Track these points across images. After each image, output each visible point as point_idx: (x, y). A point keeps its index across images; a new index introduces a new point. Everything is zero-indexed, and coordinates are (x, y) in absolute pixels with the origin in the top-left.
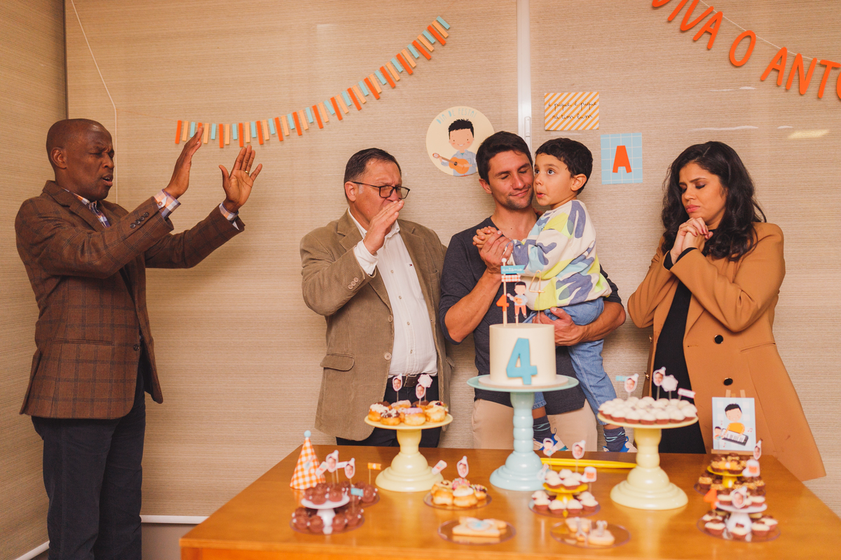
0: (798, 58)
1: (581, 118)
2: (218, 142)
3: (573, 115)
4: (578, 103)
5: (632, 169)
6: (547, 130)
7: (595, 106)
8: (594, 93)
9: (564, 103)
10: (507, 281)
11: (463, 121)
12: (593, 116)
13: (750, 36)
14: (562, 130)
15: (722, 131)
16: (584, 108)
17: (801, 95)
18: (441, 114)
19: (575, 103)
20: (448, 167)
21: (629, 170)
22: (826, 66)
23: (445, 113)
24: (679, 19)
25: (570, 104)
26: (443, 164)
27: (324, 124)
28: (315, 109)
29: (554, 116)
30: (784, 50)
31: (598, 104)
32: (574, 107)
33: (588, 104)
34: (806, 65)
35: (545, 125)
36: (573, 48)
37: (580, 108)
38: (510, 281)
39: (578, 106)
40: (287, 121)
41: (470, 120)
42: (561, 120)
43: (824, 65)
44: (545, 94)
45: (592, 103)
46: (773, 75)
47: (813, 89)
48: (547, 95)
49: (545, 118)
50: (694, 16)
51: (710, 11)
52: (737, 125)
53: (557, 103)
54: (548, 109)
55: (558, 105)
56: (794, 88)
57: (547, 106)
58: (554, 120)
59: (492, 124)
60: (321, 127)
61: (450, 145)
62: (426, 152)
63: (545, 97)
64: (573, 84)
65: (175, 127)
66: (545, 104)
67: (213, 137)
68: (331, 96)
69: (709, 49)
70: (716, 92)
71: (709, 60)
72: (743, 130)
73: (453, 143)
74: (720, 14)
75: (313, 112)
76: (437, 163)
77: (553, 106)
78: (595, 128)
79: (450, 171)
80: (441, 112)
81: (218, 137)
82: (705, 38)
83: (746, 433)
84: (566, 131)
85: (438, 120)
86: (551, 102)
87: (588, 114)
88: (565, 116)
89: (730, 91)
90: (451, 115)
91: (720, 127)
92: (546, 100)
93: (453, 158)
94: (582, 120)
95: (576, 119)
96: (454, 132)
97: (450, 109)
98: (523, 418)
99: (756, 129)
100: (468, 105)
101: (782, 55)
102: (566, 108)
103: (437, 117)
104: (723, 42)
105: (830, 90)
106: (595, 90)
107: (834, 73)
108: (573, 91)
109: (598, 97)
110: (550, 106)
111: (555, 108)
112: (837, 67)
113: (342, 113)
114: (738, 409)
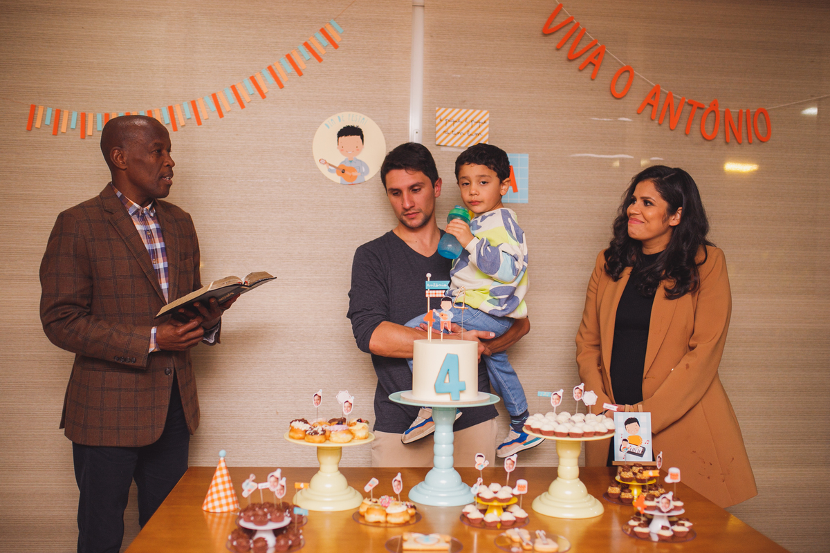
0: (670, 96)
1: (471, 135)
2: (79, 131)
3: (464, 131)
4: (469, 120)
5: (519, 189)
6: (438, 145)
7: (485, 125)
8: (485, 112)
9: (455, 119)
10: (431, 296)
11: (353, 127)
12: (483, 134)
13: (628, 70)
14: (452, 146)
15: (601, 158)
16: (475, 125)
17: (671, 130)
18: (329, 119)
19: (466, 120)
20: (335, 175)
21: (515, 190)
22: (691, 105)
23: (335, 117)
24: (567, 47)
25: (461, 120)
26: (330, 170)
27: (203, 121)
28: (193, 104)
29: (445, 132)
30: (658, 87)
31: (488, 122)
32: (465, 123)
33: (478, 122)
34: (675, 103)
35: (436, 140)
36: (466, 65)
37: (470, 125)
38: (434, 296)
39: (468, 123)
40: (161, 114)
41: (360, 127)
42: (452, 135)
43: (690, 104)
44: (437, 108)
45: (482, 121)
46: (649, 108)
47: (681, 126)
48: (439, 110)
49: (436, 132)
50: (580, 47)
51: (595, 43)
52: (615, 153)
53: (448, 118)
54: (439, 123)
55: (449, 121)
56: (666, 125)
57: (438, 121)
58: (445, 135)
59: (383, 133)
60: (199, 123)
61: (338, 151)
62: (313, 157)
63: (437, 111)
64: (464, 101)
65: (27, 111)
66: (436, 119)
67: (73, 125)
68: (213, 92)
69: (592, 79)
70: (597, 121)
71: (592, 90)
72: (620, 159)
73: (342, 150)
74: (603, 47)
75: (191, 106)
76: (324, 169)
77: (444, 122)
79: (336, 178)
80: (330, 116)
81: (79, 126)
82: (590, 69)
83: (643, 445)
84: (456, 147)
85: (326, 124)
86: (442, 117)
87: (478, 132)
88: (456, 132)
89: (610, 121)
90: (340, 120)
91: (600, 154)
92: (438, 114)
93: (341, 165)
94: (472, 137)
95: (466, 135)
96: (343, 138)
97: (340, 114)
98: (444, 434)
99: (631, 159)
100: (359, 111)
101: (655, 92)
102: (456, 124)
103: (326, 122)
104: (605, 75)
105: (695, 127)
106: (485, 109)
107: (699, 113)
108: (464, 108)
109: (488, 116)
110: (441, 120)
111: (446, 123)
112: (701, 108)
113: (223, 111)
114: (635, 423)
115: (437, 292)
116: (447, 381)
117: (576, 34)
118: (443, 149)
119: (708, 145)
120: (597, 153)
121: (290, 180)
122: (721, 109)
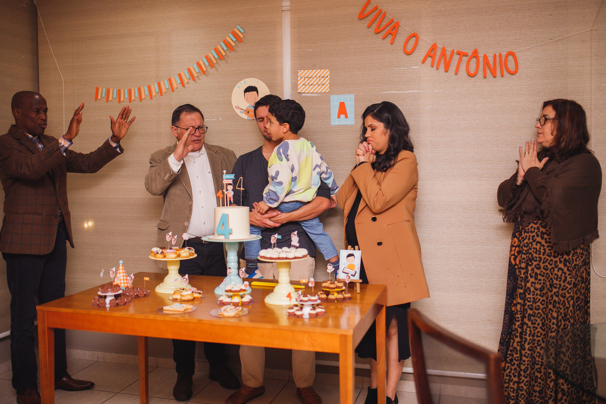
0: (444, 50)
2: (117, 99)
3: (315, 83)
5: (348, 116)
6: (299, 93)
7: (327, 78)
8: (327, 70)
9: (310, 76)
11: (252, 87)
12: (326, 84)
13: (415, 35)
14: (307, 93)
15: (400, 93)
16: (321, 79)
17: (446, 72)
18: (240, 83)
19: (316, 76)
20: (244, 114)
21: (346, 117)
22: (459, 54)
23: (242, 82)
24: (375, 25)
25: (313, 77)
26: (241, 112)
27: (175, 89)
28: (170, 80)
29: (303, 84)
30: (435, 44)
31: (329, 77)
32: (315, 78)
33: (323, 77)
34: (448, 54)
35: (298, 90)
36: (315, 43)
37: (319, 79)
39: (318, 78)
40: (155, 87)
41: (256, 86)
42: (308, 86)
43: (459, 53)
45: (326, 76)
46: (429, 59)
47: (453, 68)
48: (299, 72)
49: (298, 85)
50: (384, 23)
51: (392, 21)
52: (409, 90)
53: (306, 76)
54: (300, 80)
55: (306, 78)
56: (442, 68)
58: (304, 86)
59: (269, 88)
60: (173, 91)
61: (245, 101)
62: (232, 105)
64: (315, 65)
65: (95, 91)
66: (298, 77)
67: (115, 97)
68: (179, 73)
69: (392, 44)
70: (396, 70)
71: (392, 50)
72: (412, 93)
73: (247, 100)
74: (398, 23)
75: (168, 82)
76: (238, 111)
77: (303, 78)
78: (327, 91)
79: (245, 116)
80: (240, 81)
81: (118, 96)
82: (390, 38)
84: (310, 93)
86: (302, 76)
87: (323, 83)
88: (310, 84)
89: (405, 70)
90: (245, 83)
92: (299, 74)
93: (247, 109)
94: (320, 86)
95: (317, 85)
96: (247, 94)
97: (245, 80)
98: (232, 257)
99: (419, 93)
100: (251, 77)
101: (434, 48)
102: (310, 79)
103: (238, 85)
104: (401, 39)
105: (463, 69)
106: (327, 69)
107: (465, 59)
108: (315, 69)
109: (329, 72)
110: (301, 78)
111: (304, 79)
112: (466, 55)
113: (184, 83)
114: (353, 257)
117: (380, 16)
118: (303, 95)
121: (221, 119)
122: (481, 55)
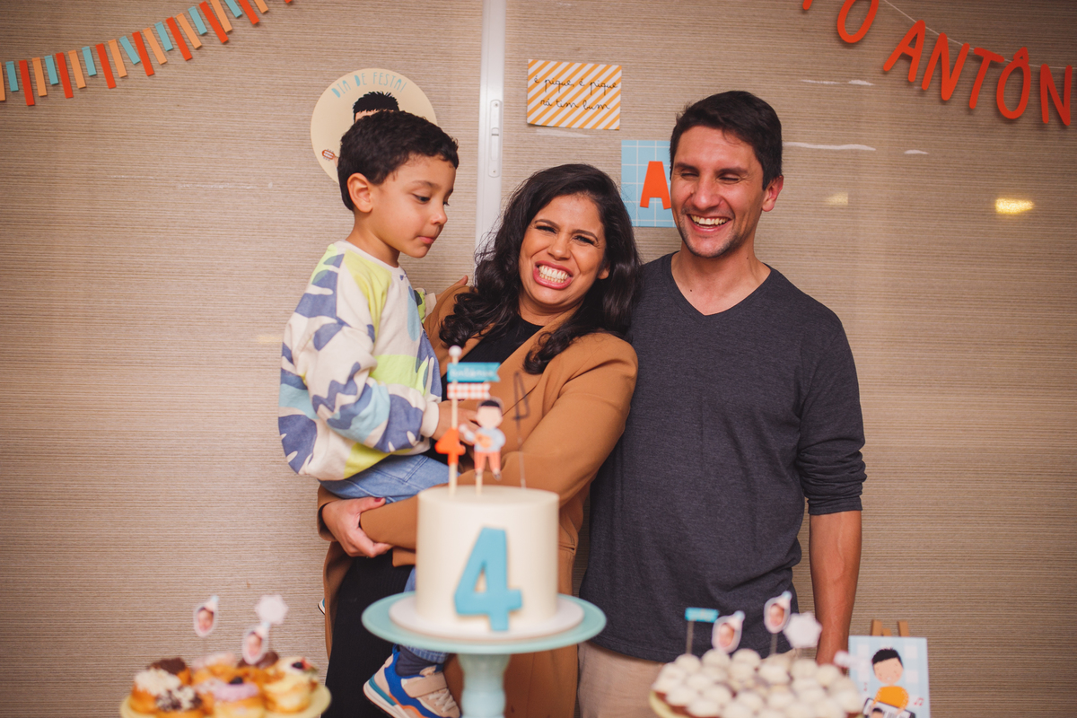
0: (941, 40)
1: (589, 108)
3: (577, 101)
4: (585, 82)
6: (532, 125)
7: (614, 91)
8: (614, 67)
9: (561, 80)
10: (460, 396)
11: (380, 95)
12: (611, 106)
14: (555, 127)
15: (819, 150)
16: (596, 90)
17: (943, 102)
18: (340, 80)
19: (580, 82)
22: (979, 59)
23: (349, 77)
25: (572, 82)
27: (118, 81)
28: (101, 51)
29: (543, 101)
30: (921, 24)
31: (619, 86)
32: (579, 88)
33: (602, 85)
35: (527, 115)
37: (588, 91)
38: (465, 396)
39: (585, 87)
40: (44, 69)
41: (393, 95)
42: (556, 108)
43: (978, 57)
44: (530, 61)
45: (610, 83)
46: (903, 65)
48: (533, 63)
49: (528, 103)
52: (844, 142)
53: (550, 78)
54: (533, 87)
55: (552, 83)
56: (932, 93)
57: (531, 82)
58: (543, 107)
59: (434, 106)
60: (112, 85)
62: (311, 147)
63: (530, 66)
64: (579, 49)
66: (528, 80)
68: (135, 29)
69: (804, 11)
70: (813, 84)
71: (803, 30)
72: (852, 151)
75: (97, 55)
77: (542, 84)
78: (614, 127)
80: (340, 76)
83: (911, 707)
84: (562, 129)
85: (334, 90)
86: (539, 75)
87: (601, 103)
88: (563, 102)
89: (835, 86)
90: (358, 83)
91: (817, 143)
92: (531, 71)
94: (591, 112)
95: (582, 109)
96: (364, 114)
97: (358, 73)
99: (871, 152)
100: (391, 68)
101: (916, 35)
102: (564, 89)
103: (334, 85)
105: (985, 98)
106: (615, 62)
108: (578, 61)
109: (619, 74)
110: (537, 82)
111: (546, 87)
113: (154, 63)
114: (894, 661)
115: (473, 387)
116: (482, 586)
118: (541, 132)
119: (1006, 129)
120: (810, 141)
121: (270, 185)
122: (1034, 66)
